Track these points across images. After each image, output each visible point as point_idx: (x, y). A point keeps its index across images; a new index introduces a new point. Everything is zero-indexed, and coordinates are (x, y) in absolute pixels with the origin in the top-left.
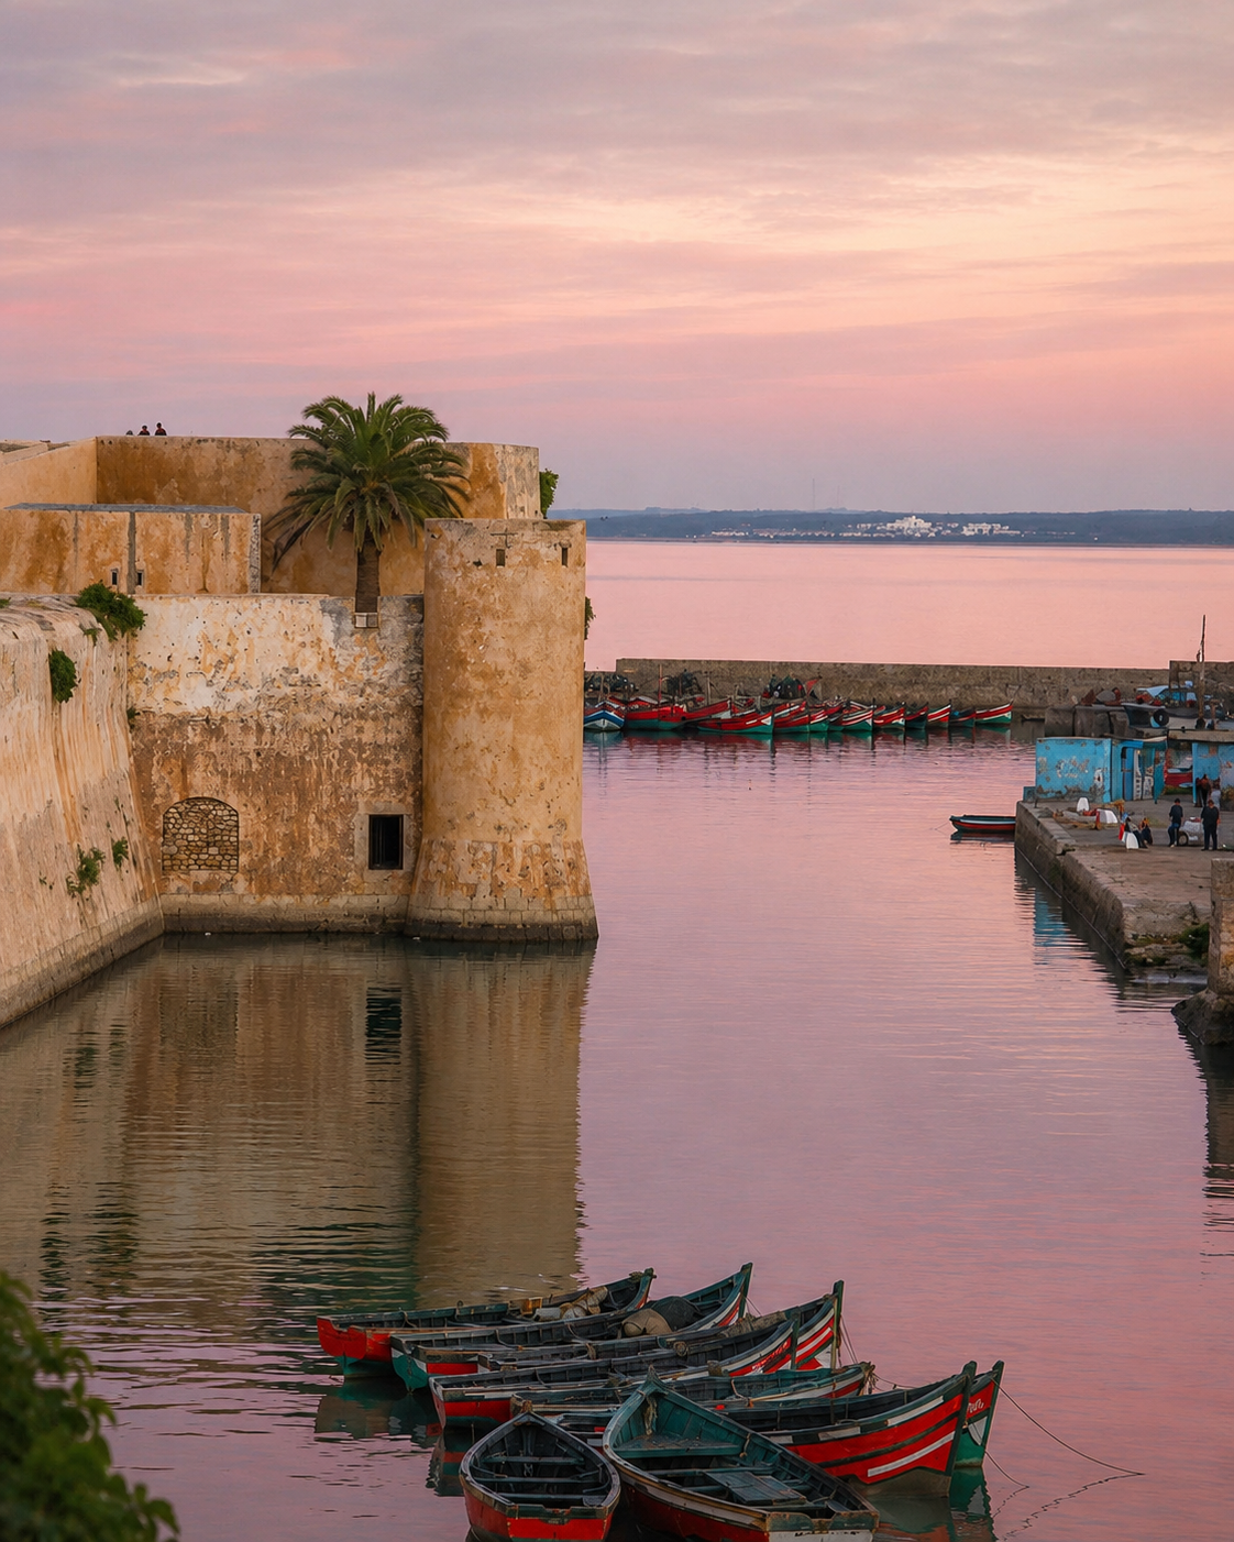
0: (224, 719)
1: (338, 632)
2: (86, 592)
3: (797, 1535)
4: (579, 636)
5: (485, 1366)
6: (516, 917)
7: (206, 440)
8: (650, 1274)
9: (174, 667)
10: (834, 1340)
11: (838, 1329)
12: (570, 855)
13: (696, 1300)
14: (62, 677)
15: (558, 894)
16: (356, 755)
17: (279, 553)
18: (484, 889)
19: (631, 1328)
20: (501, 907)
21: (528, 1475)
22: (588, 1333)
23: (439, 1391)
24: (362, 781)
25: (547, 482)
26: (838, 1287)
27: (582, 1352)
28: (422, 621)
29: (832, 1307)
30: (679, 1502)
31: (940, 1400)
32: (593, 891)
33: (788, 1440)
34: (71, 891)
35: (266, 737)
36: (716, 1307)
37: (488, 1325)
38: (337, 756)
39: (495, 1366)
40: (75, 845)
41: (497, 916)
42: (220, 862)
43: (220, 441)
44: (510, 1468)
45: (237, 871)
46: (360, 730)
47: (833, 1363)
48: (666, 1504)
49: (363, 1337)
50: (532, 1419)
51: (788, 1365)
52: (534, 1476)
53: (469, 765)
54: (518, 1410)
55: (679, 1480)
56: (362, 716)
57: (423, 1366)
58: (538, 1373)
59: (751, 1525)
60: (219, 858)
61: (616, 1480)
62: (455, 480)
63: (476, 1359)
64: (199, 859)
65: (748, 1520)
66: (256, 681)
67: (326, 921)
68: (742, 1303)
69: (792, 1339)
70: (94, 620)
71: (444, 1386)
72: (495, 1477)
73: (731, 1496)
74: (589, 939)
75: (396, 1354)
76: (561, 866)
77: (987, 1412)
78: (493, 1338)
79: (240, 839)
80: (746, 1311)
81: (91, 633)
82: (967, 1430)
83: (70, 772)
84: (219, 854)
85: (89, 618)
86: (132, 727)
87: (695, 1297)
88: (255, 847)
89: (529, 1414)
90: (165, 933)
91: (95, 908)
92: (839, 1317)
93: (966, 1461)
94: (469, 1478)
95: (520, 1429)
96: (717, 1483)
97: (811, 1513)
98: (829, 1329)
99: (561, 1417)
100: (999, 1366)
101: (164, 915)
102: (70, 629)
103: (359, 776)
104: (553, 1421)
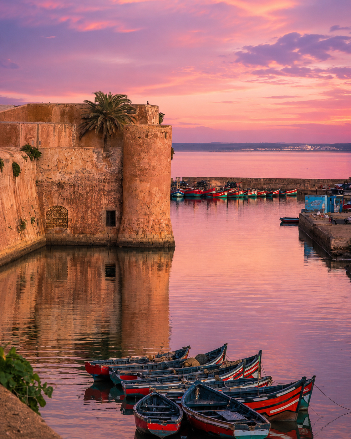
0: (64, 183)
1: (98, 158)
2: (24, 147)
3: (244, 431)
4: (169, 159)
5: (140, 377)
6: (150, 240)
7: (60, 104)
8: (189, 347)
9: (50, 168)
10: (258, 370)
11: (260, 366)
12: (166, 222)
13: (209, 355)
14: (16, 170)
15: (163, 234)
16: (103, 194)
17: (81, 136)
18: (140, 232)
19: (187, 364)
20: (146, 237)
21: (154, 411)
22: (173, 366)
23: (124, 385)
24: (104, 201)
25: (161, 116)
26: (260, 352)
27: (172, 372)
28: (123, 154)
29: (258, 359)
30: (206, 421)
31: (294, 388)
32: (173, 233)
33: (243, 401)
34: (18, 231)
35: (77, 188)
36: (214, 358)
37: (140, 364)
38: (97, 194)
39: (143, 377)
40: (20, 218)
41: (144, 240)
42: (63, 225)
43: (64, 104)
44: (149, 409)
45: (67, 227)
46: (104, 186)
47: (258, 376)
48: (201, 421)
49: (100, 368)
50: (156, 394)
51: (241, 377)
52: (156, 411)
53: (136, 195)
54: (152, 391)
55: (207, 414)
56: (104, 182)
57: (118, 376)
58: (158, 379)
59: (228, 428)
60: (62, 223)
61: (181, 413)
62: (133, 115)
63: (136, 374)
64: (56, 223)
65: (227, 426)
66: (74, 172)
67: (93, 242)
68: (224, 356)
69: (243, 368)
70: (26, 155)
71: (126, 384)
72: (144, 411)
73: (223, 419)
74: (172, 247)
75: (110, 373)
76: (164, 225)
77: (310, 392)
78: (142, 368)
79: (68, 218)
80: (225, 359)
81: (25, 158)
82: (303, 398)
83: (19, 197)
84: (62, 222)
85: (25, 154)
86: (37, 185)
87: (208, 354)
88: (72, 220)
89: (155, 392)
90: (46, 245)
91: (25, 236)
92: (260, 361)
93: (303, 408)
94: (136, 412)
95: (152, 397)
96: (219, 415)
97: (249, 424)
98: (257, 366)
99: (166, 394)
100: (314, 377)
101: (46, 240)
102: (19, 157)
103: (103, 200)
104: (164, 395)
